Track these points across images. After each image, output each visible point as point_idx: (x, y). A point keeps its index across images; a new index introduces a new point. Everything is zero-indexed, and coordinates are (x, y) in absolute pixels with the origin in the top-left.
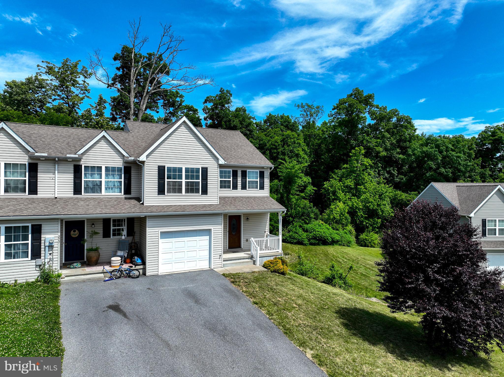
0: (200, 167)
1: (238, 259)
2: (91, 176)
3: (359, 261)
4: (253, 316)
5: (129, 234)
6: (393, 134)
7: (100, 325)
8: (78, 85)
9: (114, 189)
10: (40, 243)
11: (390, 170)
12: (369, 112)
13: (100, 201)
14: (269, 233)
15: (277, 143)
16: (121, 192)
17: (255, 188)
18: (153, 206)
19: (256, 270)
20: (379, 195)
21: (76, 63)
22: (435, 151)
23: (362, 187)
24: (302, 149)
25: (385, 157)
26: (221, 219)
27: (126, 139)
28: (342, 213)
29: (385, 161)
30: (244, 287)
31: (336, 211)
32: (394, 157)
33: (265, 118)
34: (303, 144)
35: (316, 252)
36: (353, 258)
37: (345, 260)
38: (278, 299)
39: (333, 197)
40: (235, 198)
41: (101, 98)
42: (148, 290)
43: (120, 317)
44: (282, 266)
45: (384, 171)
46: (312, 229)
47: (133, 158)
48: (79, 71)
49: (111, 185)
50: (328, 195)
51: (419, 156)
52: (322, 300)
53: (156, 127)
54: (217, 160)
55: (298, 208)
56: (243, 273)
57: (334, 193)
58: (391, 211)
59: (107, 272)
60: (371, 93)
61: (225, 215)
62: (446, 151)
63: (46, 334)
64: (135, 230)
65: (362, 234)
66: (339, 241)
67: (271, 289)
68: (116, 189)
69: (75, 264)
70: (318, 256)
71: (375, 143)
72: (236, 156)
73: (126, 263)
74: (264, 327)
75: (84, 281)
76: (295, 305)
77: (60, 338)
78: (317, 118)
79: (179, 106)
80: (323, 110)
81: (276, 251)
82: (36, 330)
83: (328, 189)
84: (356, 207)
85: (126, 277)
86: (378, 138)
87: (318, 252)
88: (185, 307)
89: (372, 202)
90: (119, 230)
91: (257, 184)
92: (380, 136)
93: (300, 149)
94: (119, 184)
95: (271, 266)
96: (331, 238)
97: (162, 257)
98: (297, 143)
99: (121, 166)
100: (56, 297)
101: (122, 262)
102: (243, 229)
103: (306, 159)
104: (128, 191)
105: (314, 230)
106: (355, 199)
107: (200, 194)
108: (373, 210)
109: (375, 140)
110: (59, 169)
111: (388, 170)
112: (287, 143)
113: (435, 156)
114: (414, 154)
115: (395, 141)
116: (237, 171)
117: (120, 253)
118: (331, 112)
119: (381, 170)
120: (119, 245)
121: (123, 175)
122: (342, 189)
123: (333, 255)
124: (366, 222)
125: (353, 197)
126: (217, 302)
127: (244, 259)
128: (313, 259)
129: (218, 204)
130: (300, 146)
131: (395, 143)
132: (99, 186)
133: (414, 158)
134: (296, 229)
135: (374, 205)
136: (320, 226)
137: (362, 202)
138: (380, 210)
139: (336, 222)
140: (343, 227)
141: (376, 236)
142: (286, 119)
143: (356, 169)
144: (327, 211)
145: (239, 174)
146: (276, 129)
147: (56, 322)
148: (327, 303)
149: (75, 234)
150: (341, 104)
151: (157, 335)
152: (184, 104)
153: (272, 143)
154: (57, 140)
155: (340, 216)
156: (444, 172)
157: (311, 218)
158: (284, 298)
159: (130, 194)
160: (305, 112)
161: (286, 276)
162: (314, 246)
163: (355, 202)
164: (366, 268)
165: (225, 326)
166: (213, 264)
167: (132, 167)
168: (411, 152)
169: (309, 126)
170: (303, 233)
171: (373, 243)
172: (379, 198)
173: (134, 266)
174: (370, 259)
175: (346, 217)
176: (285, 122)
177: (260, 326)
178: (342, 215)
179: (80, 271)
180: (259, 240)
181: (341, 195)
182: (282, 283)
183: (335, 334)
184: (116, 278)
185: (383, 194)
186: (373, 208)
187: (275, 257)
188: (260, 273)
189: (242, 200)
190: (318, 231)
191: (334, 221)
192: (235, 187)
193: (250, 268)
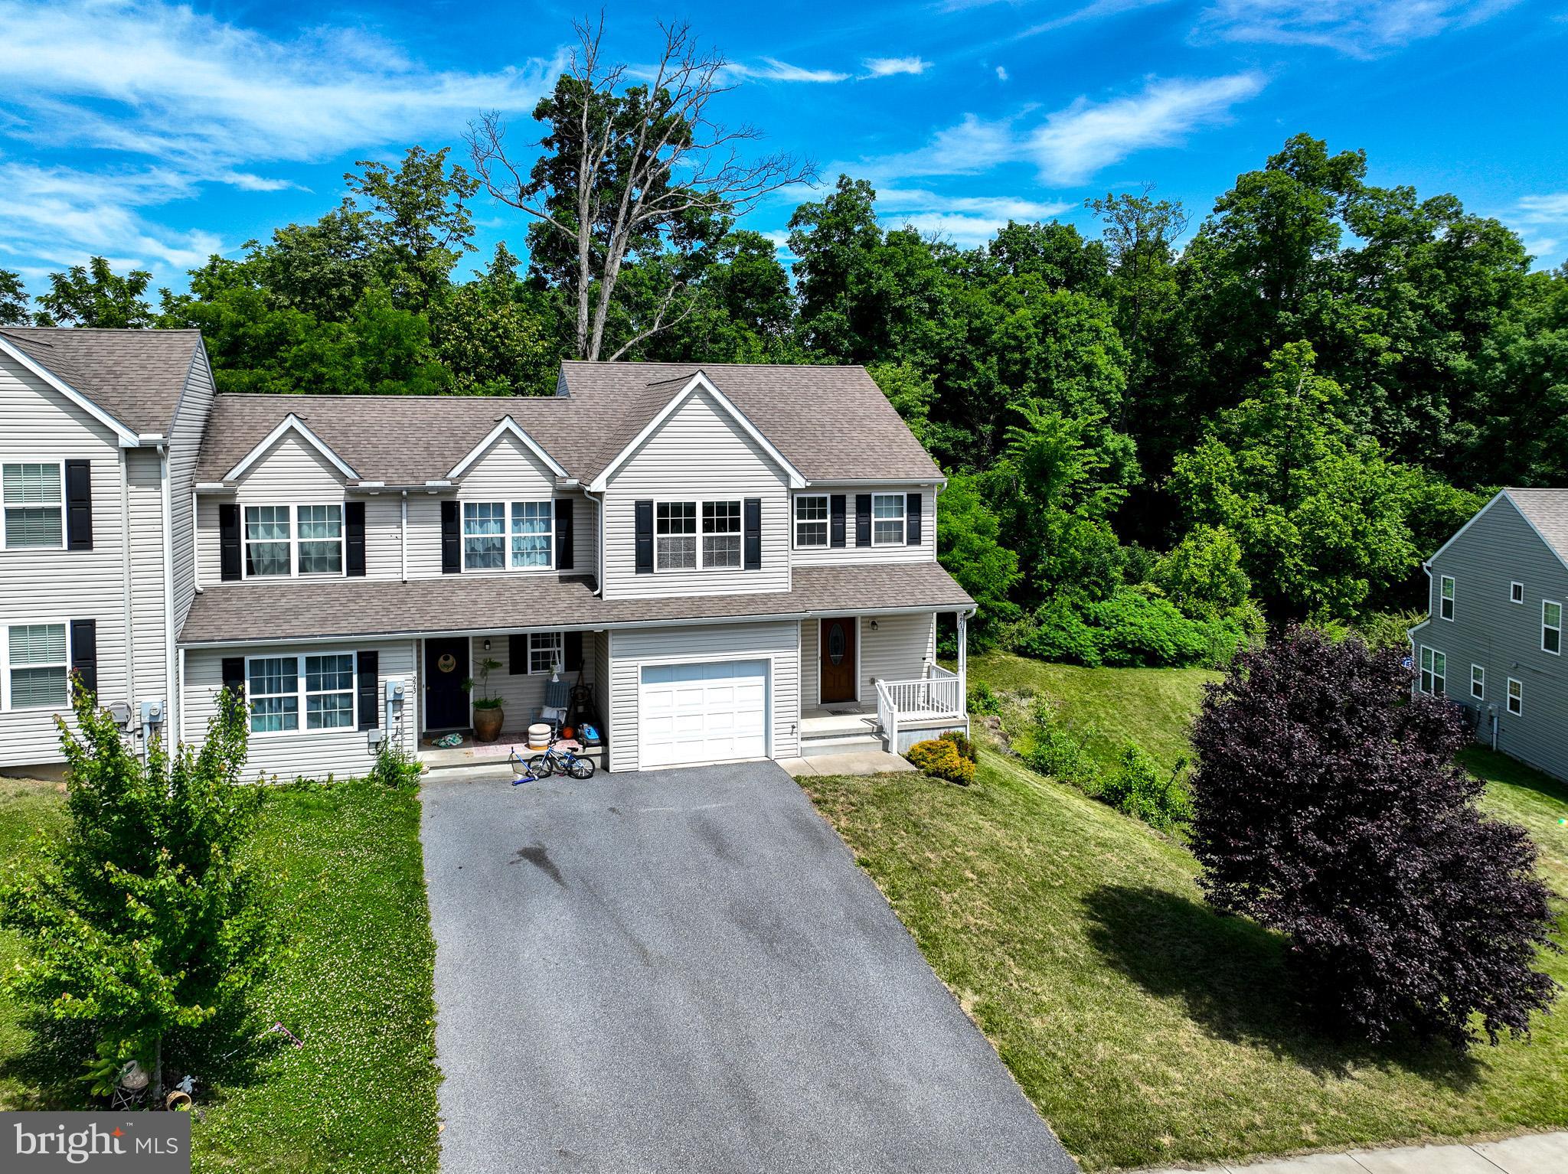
0: (740, 498)
1: (844, 736)
2: (481, 526)
4: (852, 897)
5: (569, 667)
7: (504, 896)
8: (443, 219)
9: (533, 555)
10: (376, 693)
11: (1421, 407)
12: (1345, 211)
13: (501, 588)
14: (934, 663)
15: (1024, 329)
16: (549, 563)
17: (896, 541)
18: (625, 601)
19: (887, 768)
20: (1363, 499)
21: (438, 156)
23: (1303, 471)
24: (1106, 346)
26: (795, 634)
27: (561, 421)
28: (1217, 567)
30: (844, 818)
31: (1200, 558)
32: (1438, 360)
33: (996, 238)
34: (1108, 330)
35: (1120, 688)
38: (928, 854)
39: (1202, 506)
40: (836, 571)
41: (502, 254)
42: (610, 813)
43: (546, 878)
44: (957, 762)
45: (1399, 408)
46: (1114, 617)
47: (575, 482)
48: (446, 179)
49: (526, 545)
50: (1186, 499)
51: (1521, 365)
52: (1052, 863)
53: (638, 375)
54: (785, 477)
55: (1072, 550)
56: (848, 777)
57: (1206, 491)
58: (1407, 549)
59: (519, 761)
60: (1354, 150)
61: (807, 623)
63: (399, 908)
66: (1204, 656)
67: (915, 825)
68: (538, 556)
69: (449, 738)
70: (1125, 702)
71: (1364, 318)
73: (564, 738)
74: (873, 926)
75: (469, 782)
76: (969, 874)
77: (427, 919)
79: (718, 237)
80: (1180, 215)
81: (950, 714)
82: (379, 899)
83: (1187, 478)
84: (1279, 542)
85: (562, 775)
86: (1377, 302)
87: (1127, 690)
88: (691, 864)
89: (1334, 524)
90: (546, 655)
91: (902, 529)
92: (1380, 295)
93: (1099, 349)
94: (544, 544)
95: (929, 759)
96: (1175, 644)
97: (646, 728)
98: (1090, 330)
99: (549, 500)
100: (413, 822)
101: (553, 737)
102: (862, 653)
103: (1118, 380)
104: (565, 560)
105: (1118, 621)
106: (1276, 514)
107: (743, 567)
108: (1340, 550)
109: (1364, 311)
110: (410, 513)
111: (1414, 404)
112: (1055, 331)
114: (1502, 358)
115: (1444, 304)
116: (843, 499)
117: (549, 713)
118: (1210, 217)
119: (1385, 409)
120: (547, 693)
121: (553, 522)
122: (1232, 478)
124: (1312, 588)
125: (1271, 506)
126: (769, 853)
127: (858, 735)
128: (1107, 713)
129: (788, 593)
130: (1100, 339)
131: (1446, 311)
132: (498, 549)
134: (1060, 617)
135: (1342, 535)
136: (1142, 606)
137: (1300, 523)
138: (1366, 548)
139: (1199, 594)
140: (1221, 608)
142: (1061, 240)
143: (1284, 412)
145: (851, 504)
147: (416, 883)
148: (1065, 870)
149: (447, 665)
150: (1245, 194)
151: (622, 929)
152: (732, 230)
154: (403, 438)
155: (1212, 575)
157: (1112, 580)
158: (944, 853)
159: (571, 566)
160: (1121, 221)
161: (972, 787)
162: (1117, 670)
163: (1278, 523)
165: (777, 918)
166: (773, 748)
167: (574, 504)
170: (1084, 627)
172: (1363, 511)
173: (580, 747)
175: (1232, 578)
176: (1058, 250)
177: (863, 924)
178: (1217, 573)
179: (460, 755)
180: (895, 688)
181: (1228, 499)
182: (949, 810)
183: (1055, 960)
184: (540, 777)
185: (1376, 496)
186: (1337, 544)
187: (942, 731)
188: (897, 777)
189: (855, 578)
190: (1131, 624)
191: (1193, 590)
192: (839, 541)
193: (872, 763)
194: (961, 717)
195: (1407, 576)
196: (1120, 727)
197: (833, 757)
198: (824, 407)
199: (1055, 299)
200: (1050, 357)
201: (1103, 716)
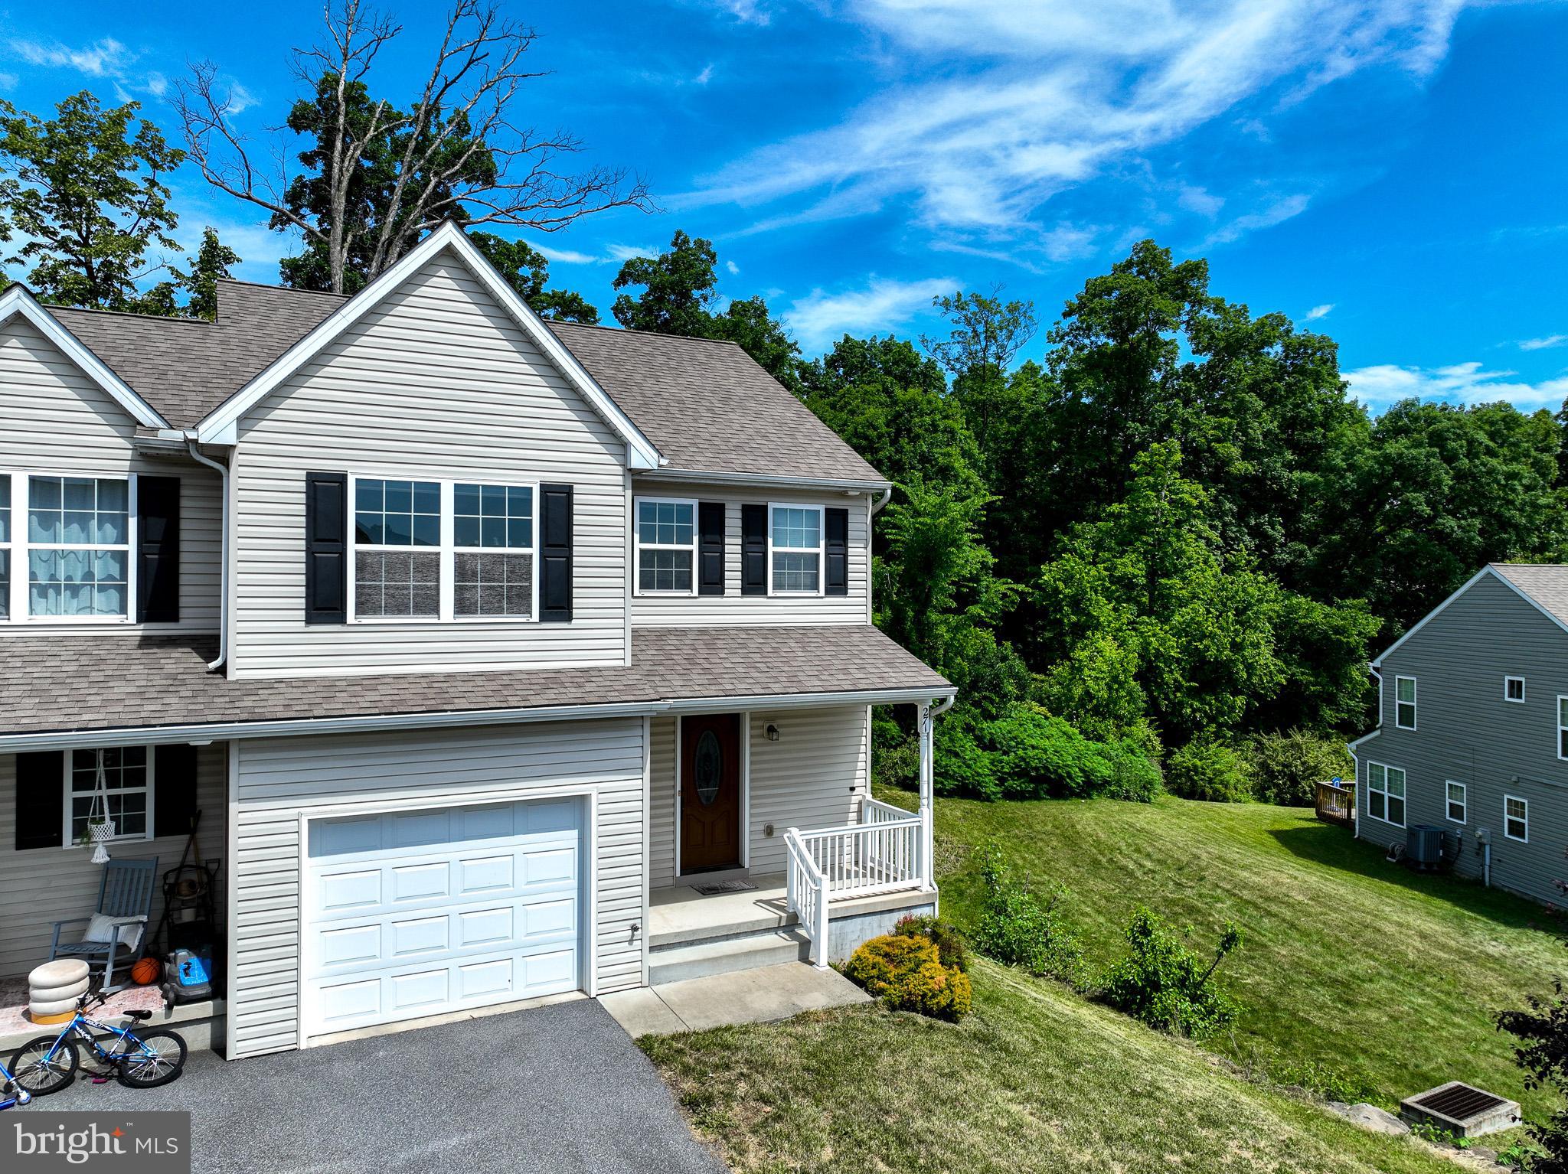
0: (533, 482)
1: (727, 937)
3: (1202, 870)
5: (167, 824)
6: (1271, 399)
9: (85, 592)
11: (1258, 525)
12: (1187, 323)
14: (869, 797)
15: (875, 428)
16: (123, 609)
17: (807, 588)
18: (280, 681)
19: (816, 1001)
20: (1236, 609)
22: (1428, 456)
23: (1176, 581)
24: (962, 448)
25: (1246, 478)
26: (639, 747)
28: (1115, 679)
29: (1244, 494)
31: (1094, 670)
32: (1274, 479)
33: (831, 351)
34: (963, 431)
35: (1030, 826)
36: (1177, 854)
37: (1148, 864)
39: (1074, 618)
40: (711, 636)
44: (941, 976)
45: (1241, 526)
46: (1012, 739)
47: (180, 435)
49: (69, 572)
50: (1055, 611)
51: (1370, 473)
54: (619, 450)
55: (958, 660)
56: (745, 1031)
57: (1078, 603)
58: (1275, 665)
60: (1196, 258)
61: (659, 723)
62: (1467, 457)
64: (200, 802)
65: (1179, 749)
66: (1109, 783)
68: (98, 594)
70: (1040, 844)
71: (1214, 428)
72: (717, 441)
73: (123, 987)
78: (1011, 344)
80: (1030, 317)
81: (908, 883)
83: (1057, 588)
84: (1158, 655)
85: (99, 1079)
86: (1225, 413)
87: (1039, 827)
89: (1212, 636)
90: (111, 804)
91: (817, 568)
92: (1228, 405)
93: (954, 450)
94: (115, 570)
95: (891, 976)
96: (1082, 770)
97: (315, 953)
98: (945, 431)
99: (123, 477)
101: (93, 987)
102: (752, 780)
103: (976, 485)
104: (158, 601)
105: (1018, 743)
106: (1152, 627)
107: (535, 618)
108: (1218, 663)
109: (1213, 420)
111: (1253, 522)
112: (909, 431)
113: (1427, 470)
114: (1352, 467)
115: (1276, 423)
116: (720, 509)
117: (97, 932)
118: (1057, 323)
119: (1232, 524)
120: (105, 883)
121: (133, 523)
122: (1106, 589)
123: (1098, 842)
124: (1191, 706)
125: (1145, 618)
127: (754, 933)
128: (1024, 859)
129: (624, 669)
130: (955, 440)
131: (1277, 431)
133: (1352, 482)
134: (951, 740)
135: (1220, 647)
136: (1038, 725)
137: (1178, 635)
138: (1242, 663)
139: (1096, 711)
140: (1118, 727)
141: (1228, 756)
142: (899, 353)
143: (1152, 518)
144: (1060, 670)
145: (733, 521)
146: (867, 387)
150: (1095, 296)
153: (856, 429)
155: (1110, 688)
156: (1456, 528)
157: (1005, 695)
159: (174, 617)
160: (969, 323)
161: (969, 1024)
162: (1019, 803)
163: (1154, 635)
164: (1241, 905)
166: (594, 972)
167: (183, 481)
168: (1343, 460)
169: (981, 375)
170: (979, 752)
171: (1222, 783)
172: (1238, 622)
173: (160, 1006)
174: (1247, 861)
175: (1130, 693)
176: (896, 363)
178: (1116, 686)
180: (817, 840)
181: (1103, 609)
182: (951, 1089)
184: (35, 1095)
185: (1250, 605)
186: (1216, 658)
187: (900, 916)
188: (838, 1020)
189: (744, 646)
190: (1033, 747)
191: (1089, 707)
192: (712, 584)
193: (784, 989)
194: (926, 888)
195: (1276, 694)
196: (1046, 877)
197: (708, 981)
198: (680, 381)
199: (907, 397)
200: (904, 459)
201: (1020, 862)
